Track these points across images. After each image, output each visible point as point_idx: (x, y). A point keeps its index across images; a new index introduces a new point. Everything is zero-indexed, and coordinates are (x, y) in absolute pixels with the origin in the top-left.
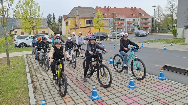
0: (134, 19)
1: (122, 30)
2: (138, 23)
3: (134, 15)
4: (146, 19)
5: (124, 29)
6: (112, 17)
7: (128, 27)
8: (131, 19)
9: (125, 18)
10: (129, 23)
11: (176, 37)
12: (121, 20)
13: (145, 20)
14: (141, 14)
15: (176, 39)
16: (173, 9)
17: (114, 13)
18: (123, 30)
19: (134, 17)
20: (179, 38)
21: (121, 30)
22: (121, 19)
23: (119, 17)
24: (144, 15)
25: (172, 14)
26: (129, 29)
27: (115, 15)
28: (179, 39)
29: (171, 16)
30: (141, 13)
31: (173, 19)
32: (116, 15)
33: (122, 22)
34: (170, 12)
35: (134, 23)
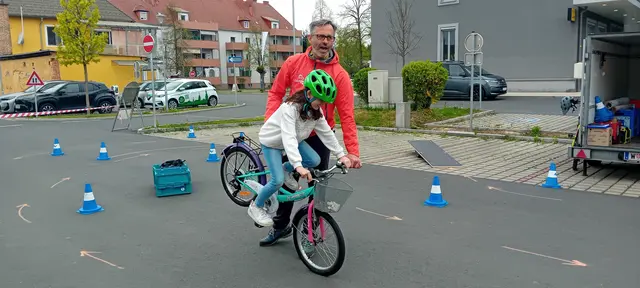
0: (246, 35)
1: (207, 74)
2: (259, 52)
3: (247, 26)
4: (285, 39)
5: (216, 70)
6: (169, 26)
7: (229, 65)
8: (240, 38)
9: (216, 32)
10: (233, 51)
11: (367, 103)
12: (203, 37)
13: (284, 43)
14: (268, 23)
15: (368, 109)
16: (360, 12)
17: (177, 9)
18: (212, 72)
19: (247, 31)
20: (378, 106)
21: (204, 73)
22: (202, 33)
23: (195, 26)
24: (278, 27)
25: (359, 29)
26: (233, 71)
27: (180, 18)
28: (375, 110)
29: (357, 33)
30: (269, 18)
31: (361, 46)
32: (183, 18)
33: (206, 44)
34: (353, 20)
35: (247, 50)
